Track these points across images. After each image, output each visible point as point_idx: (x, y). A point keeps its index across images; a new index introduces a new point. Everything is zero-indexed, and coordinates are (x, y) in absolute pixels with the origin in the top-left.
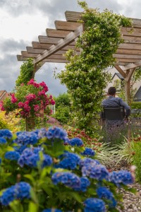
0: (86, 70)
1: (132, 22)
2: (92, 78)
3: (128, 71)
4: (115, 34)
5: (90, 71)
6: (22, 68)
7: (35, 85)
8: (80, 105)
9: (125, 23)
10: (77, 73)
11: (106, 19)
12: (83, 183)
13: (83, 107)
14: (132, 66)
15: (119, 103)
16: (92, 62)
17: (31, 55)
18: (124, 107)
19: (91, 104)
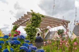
0: (32, 27)
1: (45, 16)
2: (33, 30)
3: (43, 30)
4: (40, 19)
5: (33, 28)
6: (14, 27)
7: (17, 31)
8: (29, 37)
9: (43, 16)
10: (29, 28)
11: (38, 15)
12: (29, 50)
13: (30, 38)
14: (44, 29)
15: (40, 38)
16: (33, 25)
17: (16, 24)
18: (42, 39)
19: (33, 37)
